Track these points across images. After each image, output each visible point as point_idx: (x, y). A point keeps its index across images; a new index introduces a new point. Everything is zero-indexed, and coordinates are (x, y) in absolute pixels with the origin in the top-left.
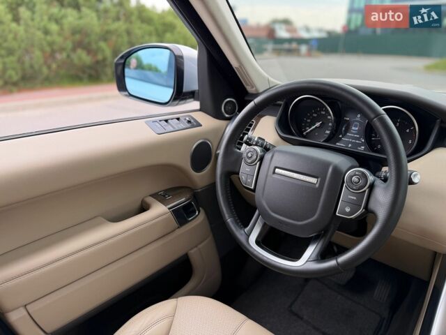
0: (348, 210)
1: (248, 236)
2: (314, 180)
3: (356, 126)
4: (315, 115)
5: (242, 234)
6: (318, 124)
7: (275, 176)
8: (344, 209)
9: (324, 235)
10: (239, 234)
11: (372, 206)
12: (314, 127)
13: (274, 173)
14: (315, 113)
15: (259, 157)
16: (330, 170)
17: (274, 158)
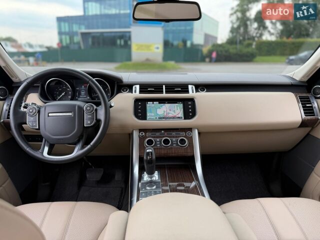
0: (89, 122)
1: (43, 153)
2: (70, 114)
3: (83, 92)
4: (60, 89)
5: (38, 154)
6: (63, 94)
7: (49, 118)
8: (87, 123)
9: (82, 138)
10: (37, 154)
11: (98, 117)
12: (61, 96)
13: (48, 116)
14: (60, 88)
15: (37, 111)
16: (77, 107)
17: (47, 109)
